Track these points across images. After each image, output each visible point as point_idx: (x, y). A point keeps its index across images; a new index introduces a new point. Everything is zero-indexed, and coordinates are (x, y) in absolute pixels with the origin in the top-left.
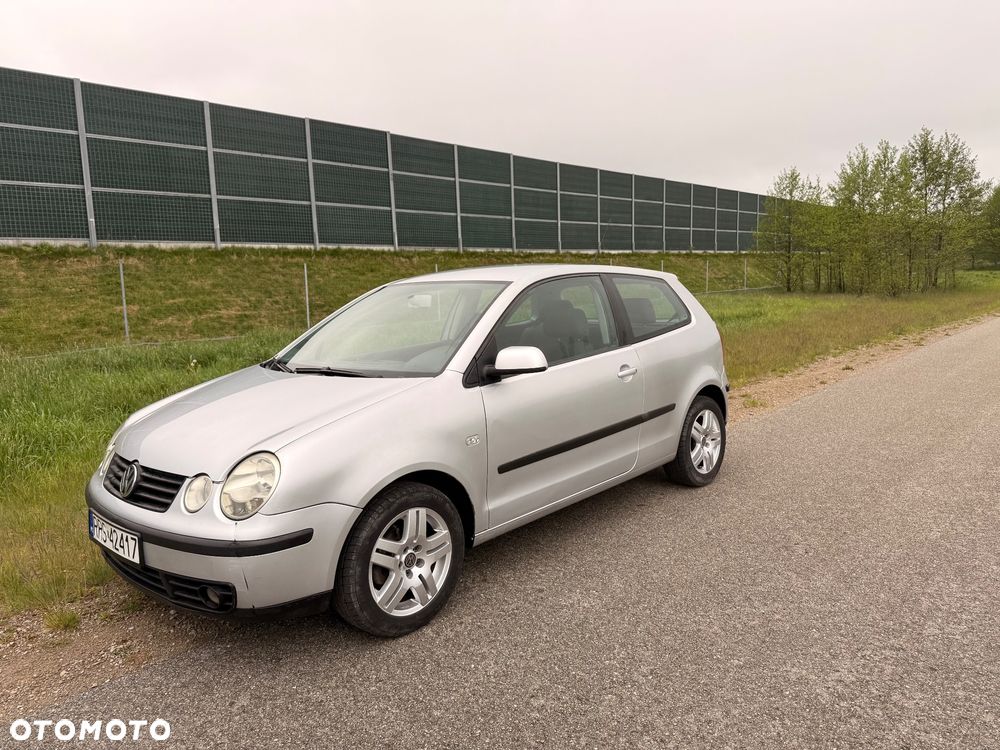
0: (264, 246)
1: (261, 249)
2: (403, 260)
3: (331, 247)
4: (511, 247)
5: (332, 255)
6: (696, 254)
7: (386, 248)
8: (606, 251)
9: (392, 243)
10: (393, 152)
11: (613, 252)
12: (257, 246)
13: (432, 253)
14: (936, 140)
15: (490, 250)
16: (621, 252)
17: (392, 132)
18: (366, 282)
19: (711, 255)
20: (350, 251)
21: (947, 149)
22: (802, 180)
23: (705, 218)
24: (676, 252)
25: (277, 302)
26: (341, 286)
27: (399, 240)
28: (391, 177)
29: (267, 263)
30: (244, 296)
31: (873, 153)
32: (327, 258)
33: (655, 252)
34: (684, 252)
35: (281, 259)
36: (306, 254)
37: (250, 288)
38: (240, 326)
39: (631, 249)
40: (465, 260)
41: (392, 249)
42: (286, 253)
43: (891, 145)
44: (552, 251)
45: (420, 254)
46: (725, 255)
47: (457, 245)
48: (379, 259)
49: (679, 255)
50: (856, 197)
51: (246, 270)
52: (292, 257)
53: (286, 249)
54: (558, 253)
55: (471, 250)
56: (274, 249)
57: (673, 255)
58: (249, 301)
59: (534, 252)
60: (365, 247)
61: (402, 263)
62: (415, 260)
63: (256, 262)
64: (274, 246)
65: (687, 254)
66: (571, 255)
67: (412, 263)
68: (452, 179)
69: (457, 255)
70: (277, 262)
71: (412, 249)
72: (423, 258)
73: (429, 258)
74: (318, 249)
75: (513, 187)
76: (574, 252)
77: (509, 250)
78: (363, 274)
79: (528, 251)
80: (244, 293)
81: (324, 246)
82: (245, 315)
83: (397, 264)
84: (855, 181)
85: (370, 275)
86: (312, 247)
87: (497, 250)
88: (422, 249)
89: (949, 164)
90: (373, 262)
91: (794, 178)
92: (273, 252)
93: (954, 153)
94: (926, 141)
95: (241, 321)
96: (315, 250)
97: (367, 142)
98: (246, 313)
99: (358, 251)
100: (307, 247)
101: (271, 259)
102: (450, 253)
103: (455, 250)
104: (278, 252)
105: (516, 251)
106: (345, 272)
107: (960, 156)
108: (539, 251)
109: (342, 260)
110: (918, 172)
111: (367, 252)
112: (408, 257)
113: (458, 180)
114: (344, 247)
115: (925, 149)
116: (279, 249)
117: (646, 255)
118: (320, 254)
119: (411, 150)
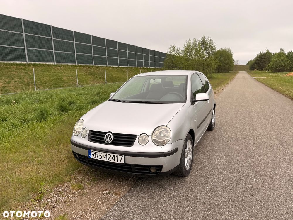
0: (8, 62)
1: (7, 63)
2: (58, 67)
3: (32, 63)
4: (93, 64)
5: (33, 65)
6: (145, 68)
7: (52, 63)
8: (121, 66)
9: (54, 62)
10: (53, 32)
11: (123, 67)
12: (6, 62)
13: (67, 65)
14: (206, 39)
15: (86, 65)
16: (125, 67)
17: (52, 26)
18: (46, 74)
19: (149, 68)
20: (40, 64)
21: (209, 41)
22: (176, 48)
23: (146, 58)
24: (140, 67)
25: (16, 82)
26: (38, 76)
27: (56, 61)
28: (52, 40)
29: (10, 68)
30: (3, 80)
31: (192, 42)
32: (32, 66)
33: (134, 67)
34: (142, 67)
35: (15, 67)
36: (24, 65)
37: (5, 77)
38: (3, 90)
39: (128, 66)
40: (79, 68)
41: (54, 64)
42: (17, 65)
43: (197, 40)
44: (105, 66)
45: (63, 66)
46: (152, 69)
47: (75, 63)
48: (50, 67)
49: (140, 68)
50: (188, 54)
51: (3, 70)
52: (19, 66)
53: (16, 63)
54: (107, 66)
55: (80, 64)
56: (12, 63)
57: (139, 68)
58: (6, 81)
59: (100, 66)
60: (44, 63)
61: (58, 68)
62: (62, 67)
63: (6, 68)
64: (12, 62)
65: (142, 68)
66: (111, 67)
67: (61, 68)
68: (73, 42)
69: (75, 66)
70: (14, 68)
71: (60, 64)
72: (65, 67)
73: (67, 67)
74: (28, 63)
75: (92, 45)
76: (112, 66)
77: (92, 65)
78: (45, 72)
79: (98, 65)
80: (3, 78)
81: (30, 62)
82: (5, 86)
83: (56, 69)
84: (188, 49)
85: (47, 72)
86: (26, 63)
87: (88, 65)
88: (64, 64)
89: (210, 46)
90: (48, 68)
91: (174, 47)
92: (12, 64)
93: (211, 42)
94: (204, 39)
95: (4, 88)
96: (27, 64)
97: (44, 28)
98: (5, 85)
99: (42, 64)
100: (24, 63)
101: (12, 67)
102: (73, 65)
103: (75, 64)
104: (14, 64)
105: (94, 65)
106: (39, 71)
107: (212, 44)
108: (101, 66)
109: (37, 67)
110: (202, 47)
111: (45, 64)
112: (59, 66)
113: (75, 42)
114: (37, 63)
115: (204, 41)
116: (14, 63)
117: (132, 68)
118: (29, 65)
119: (59, 32)
